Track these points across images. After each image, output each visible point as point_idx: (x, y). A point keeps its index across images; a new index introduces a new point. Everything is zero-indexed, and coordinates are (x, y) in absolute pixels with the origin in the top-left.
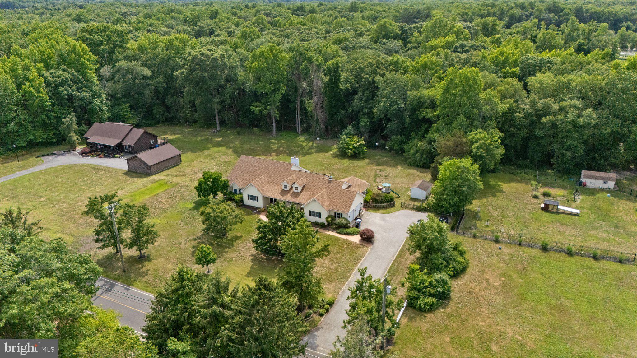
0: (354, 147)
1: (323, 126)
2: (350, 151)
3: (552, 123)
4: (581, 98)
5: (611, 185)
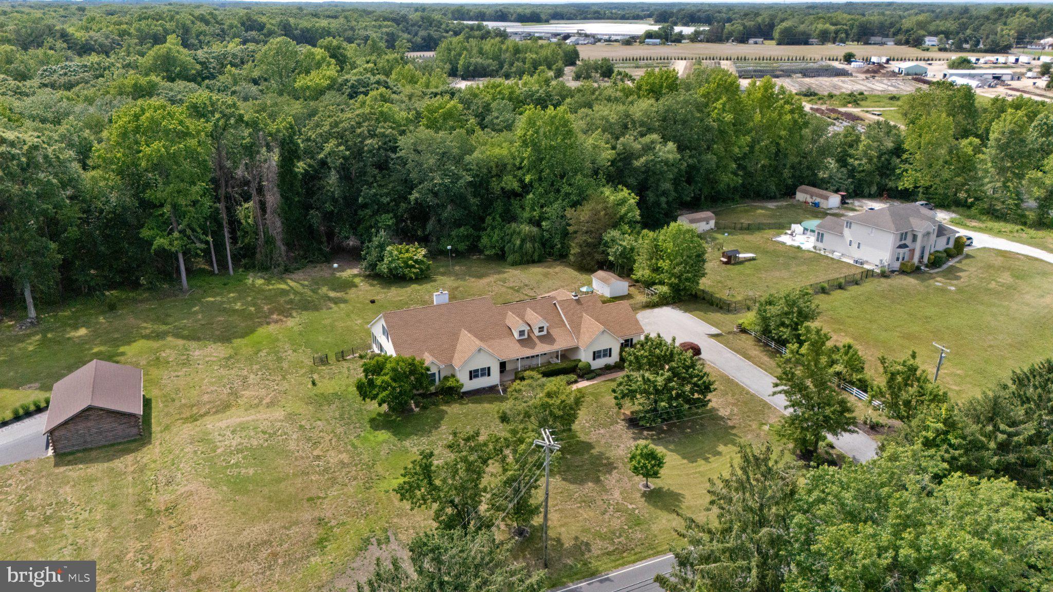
1: (284, 248)
3: (646, 164)
4: (650, 130)
5: (712, 223)
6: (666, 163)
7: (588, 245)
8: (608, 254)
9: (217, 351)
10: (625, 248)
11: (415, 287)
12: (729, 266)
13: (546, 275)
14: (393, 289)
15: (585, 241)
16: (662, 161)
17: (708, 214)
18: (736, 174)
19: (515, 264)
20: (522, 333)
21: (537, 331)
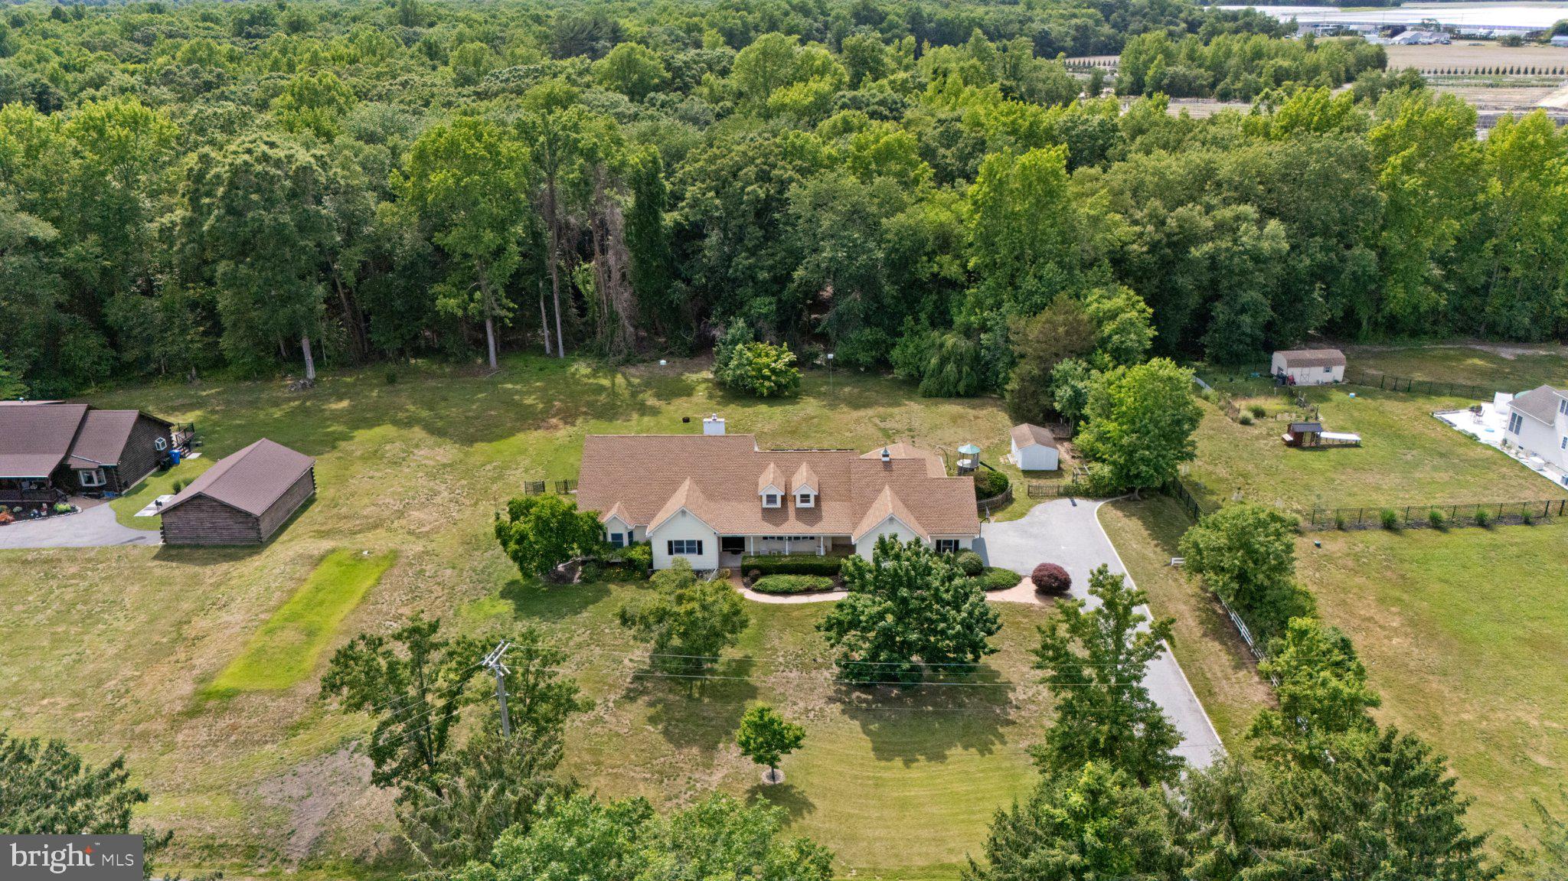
0: (773, 371)
1: (631, 330)
3: (1212, 258)
4: (1244, 199)
5: (1338, 372)
6: (1257, 258)
7: (1032, 379)
8: (1054, 398)
9: (447, 452)
11: (763, 408)
12: (1293, 451)
13: (955, 419)
14: (732, 406)
15: (1030, 372)
16: (1246, 252)
17: (1336, 353)
18: (1438, 288)
19: (928, 395)
20: (771, 499)
21: (798, 499)
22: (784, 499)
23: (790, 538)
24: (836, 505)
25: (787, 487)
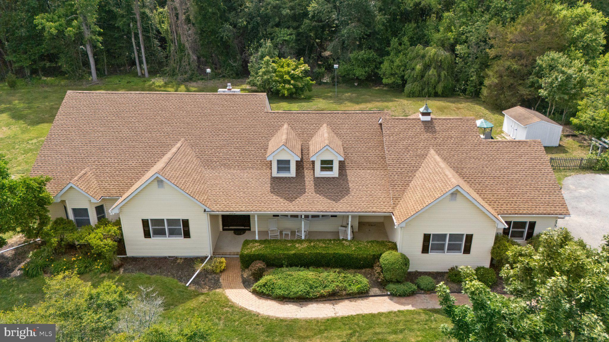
0: (293, 77)
1: (194, 57)
2: (287, 86)
7: (512, 73)
8: (540, 87)
10: (569, 78)
15: (509, 68)
20: (283, 165)
21: (318, 166)
22: (300, 165)
23: (307, 217)
24: (366, 174)
25: (305, 151)
